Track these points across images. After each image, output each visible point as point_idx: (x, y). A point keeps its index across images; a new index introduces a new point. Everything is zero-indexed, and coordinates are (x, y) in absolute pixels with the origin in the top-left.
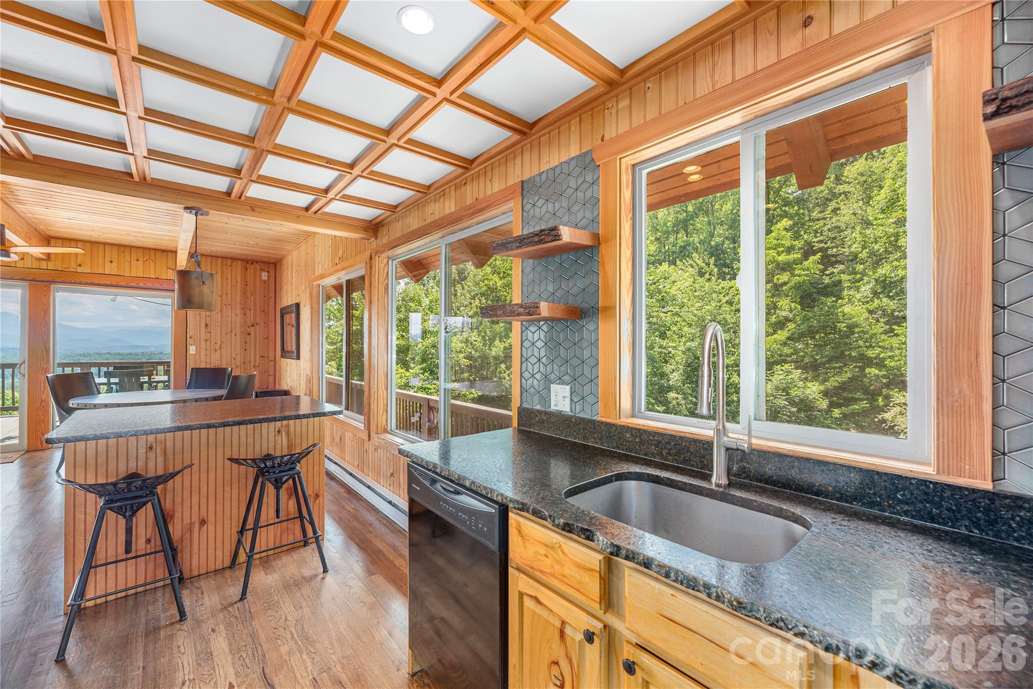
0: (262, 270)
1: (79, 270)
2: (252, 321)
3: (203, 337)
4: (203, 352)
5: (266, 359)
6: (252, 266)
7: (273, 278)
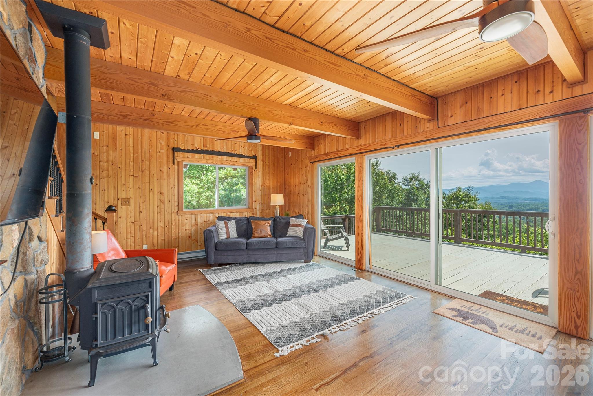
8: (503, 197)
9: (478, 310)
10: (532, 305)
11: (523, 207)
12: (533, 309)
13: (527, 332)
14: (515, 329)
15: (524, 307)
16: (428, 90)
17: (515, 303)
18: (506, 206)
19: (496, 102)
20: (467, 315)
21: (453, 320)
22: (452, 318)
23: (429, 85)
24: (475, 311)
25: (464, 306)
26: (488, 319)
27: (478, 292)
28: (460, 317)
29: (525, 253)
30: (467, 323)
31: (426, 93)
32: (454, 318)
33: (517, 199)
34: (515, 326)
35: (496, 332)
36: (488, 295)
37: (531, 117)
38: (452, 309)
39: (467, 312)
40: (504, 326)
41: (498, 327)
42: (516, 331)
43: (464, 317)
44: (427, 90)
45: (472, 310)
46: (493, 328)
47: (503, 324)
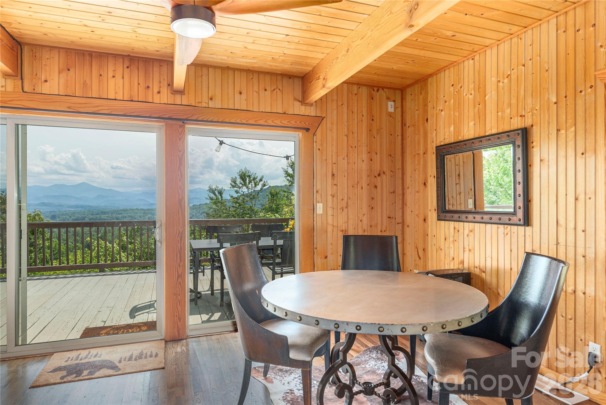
0: (388, 98)
1: (211, 104)
2: (379, 169)
3: (329, 193)
4: (330, 212)
5: (393, 220)
6: (378, 94)
7: (399, 109)
8: (43, 203)
9: (87, 355)
10: (136, 326)
11: (68, 217)
12: (138, 329)
13: (144, 355)
14: (134, 358)
15: (130, 331)
16: (13, 26)
17: (120, 330)
18: (47, 217)
19: (106, 83)
20: (78, 368)
21: (65, 382)
22: (63, 381)
23: (19, 20)
24: (86, 358)
25: (69, 358)
26: (104, 361)
27: (76, 334)
28: (72, 374)
29: (104, 271)
30: (85, 378)
31: (6, 29)
32: (65, 380)
33: (61, 206)
34: (132, 354)
35: (118, 371)
36: (89, 333)
37: (142, 113)
38: (55, 370)
39: (77, 365)
40: (123, 360)
41: (118, 364)
42: (136, 360)
43: (76, 373)
44: (11, 26)
45: (81, 360)
46: (114, 367)
47: (121, 358)
